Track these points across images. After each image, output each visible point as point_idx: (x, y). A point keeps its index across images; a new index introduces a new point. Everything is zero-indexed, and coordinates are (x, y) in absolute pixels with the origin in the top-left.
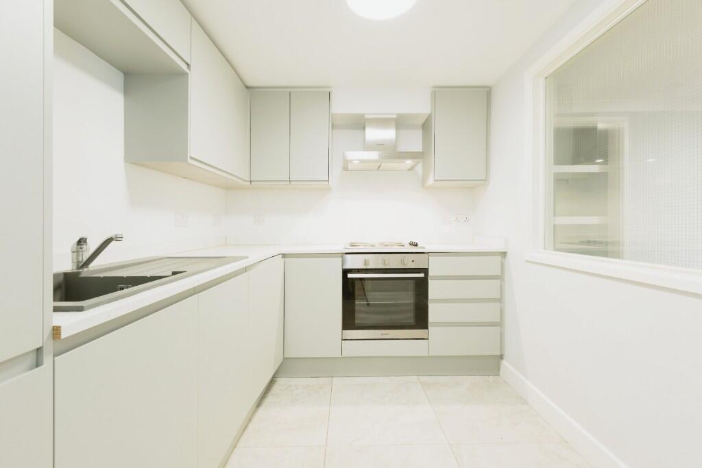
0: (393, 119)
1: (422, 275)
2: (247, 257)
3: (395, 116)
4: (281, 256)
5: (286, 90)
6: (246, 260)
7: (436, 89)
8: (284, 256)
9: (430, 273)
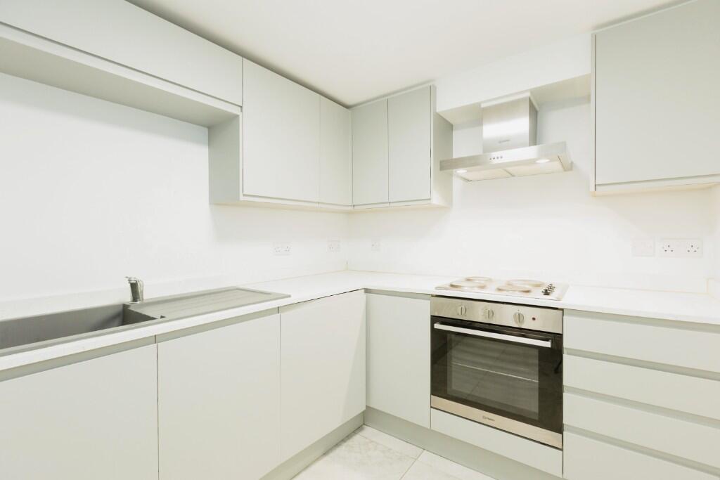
0: (523, 100)
1: (548, 344)
2: (290, 296)
3: (528, 94)
4: (363, 290)
5: (384, 99)
6: (289, 299)
7: (597, 31)
8: (367, 291)
9: (567, 343)
